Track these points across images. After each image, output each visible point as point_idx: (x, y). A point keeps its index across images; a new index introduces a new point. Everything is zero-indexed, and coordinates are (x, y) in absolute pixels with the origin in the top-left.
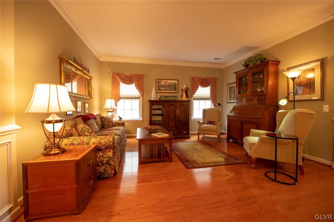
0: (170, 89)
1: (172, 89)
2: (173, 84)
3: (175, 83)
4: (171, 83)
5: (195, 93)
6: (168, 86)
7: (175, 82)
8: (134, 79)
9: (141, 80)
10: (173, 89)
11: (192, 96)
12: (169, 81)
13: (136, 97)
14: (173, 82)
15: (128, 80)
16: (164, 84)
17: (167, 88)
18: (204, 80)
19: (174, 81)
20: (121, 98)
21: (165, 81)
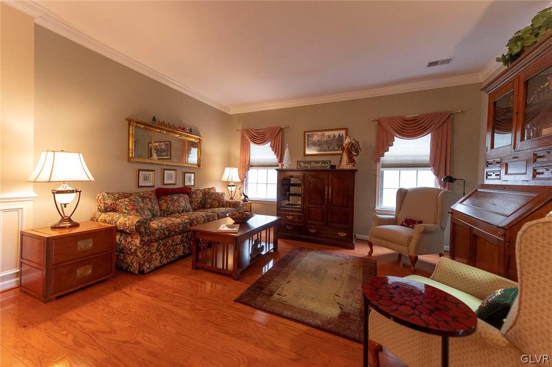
0: (329, 148)
1: (334, 147)
2: (337, 137)
3: (339, 135)
4: (333, 136)
5: (386, 154)
6: (326, 142)
7: (341, 134)
8: (267, 136)
9: (278, 136)
10: (336, 148)
11: (378, 160)
12: (327, 133)
13: (273, 164)
14: (337, 133)
15: (260, 138)
16: (318, 139)
17: (324, 146)
18: (408, 121)
19: (339, 131)
20: (251, 166)
21: (320, 133)
